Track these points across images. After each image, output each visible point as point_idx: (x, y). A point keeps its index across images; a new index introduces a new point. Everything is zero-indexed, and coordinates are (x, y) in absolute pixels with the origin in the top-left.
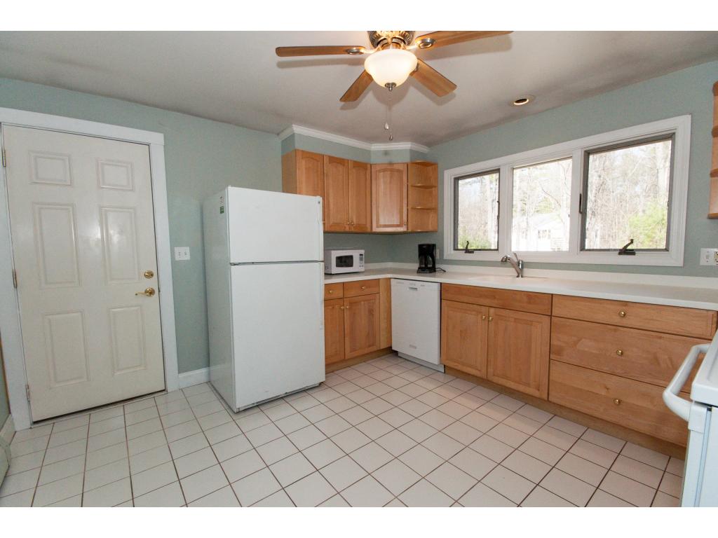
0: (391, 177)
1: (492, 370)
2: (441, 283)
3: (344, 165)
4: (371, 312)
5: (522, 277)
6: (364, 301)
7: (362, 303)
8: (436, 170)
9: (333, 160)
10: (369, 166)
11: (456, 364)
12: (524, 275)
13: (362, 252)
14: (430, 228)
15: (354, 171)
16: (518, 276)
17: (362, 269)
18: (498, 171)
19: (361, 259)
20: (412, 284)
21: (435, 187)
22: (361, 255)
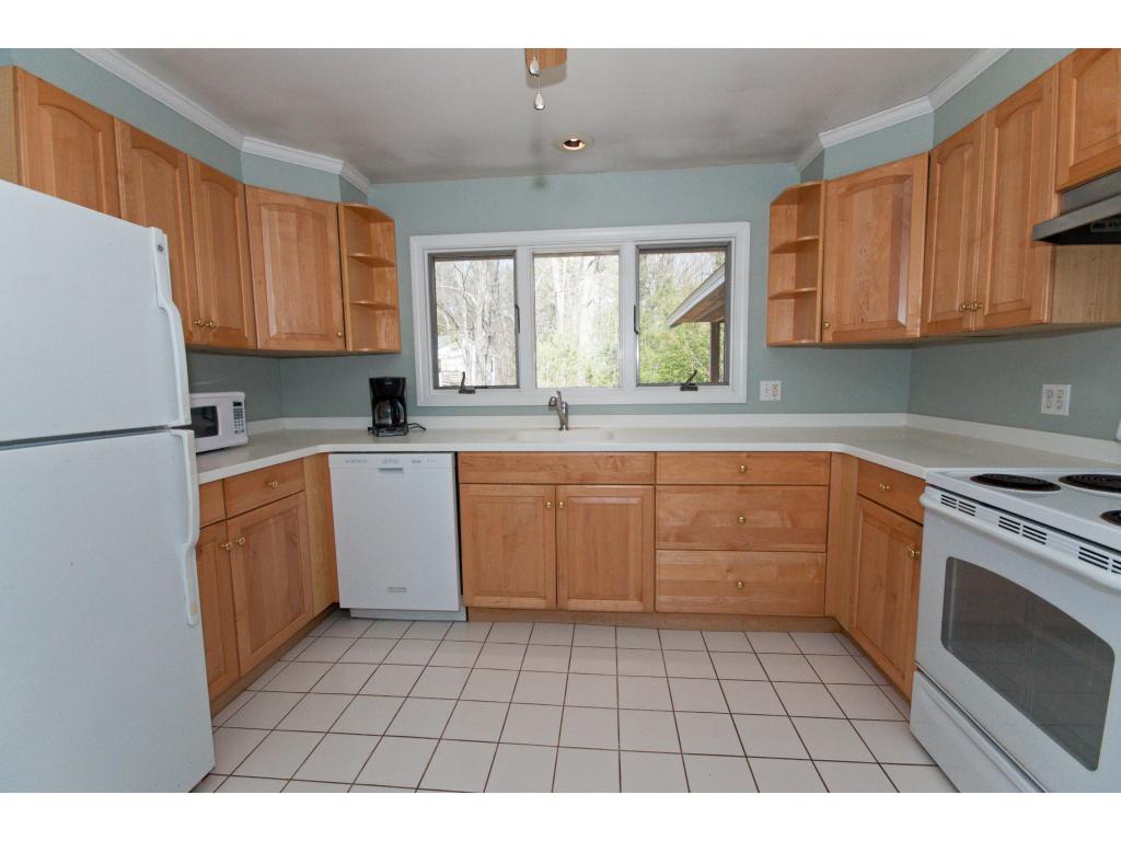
0: (300, 226)
1: (565, 592)
2: (456, 454)
3: (175, 167)
4: (291, 539)
5: (567, 429)
6: (274, 516)
7: (271, 521)
8: (391, 230)
9: (142, 141)
10: (240, 188)
11: (497, 598)
12: (569, 426)
13: (240, 396)
14: (383, 345)
15: (204, 186)
16: (561, 429)
17: (242, 439)
18: (511, 254)
19: (237, 415)
20: (385, 461)
21: (391, 265)
22: (237, 404)
